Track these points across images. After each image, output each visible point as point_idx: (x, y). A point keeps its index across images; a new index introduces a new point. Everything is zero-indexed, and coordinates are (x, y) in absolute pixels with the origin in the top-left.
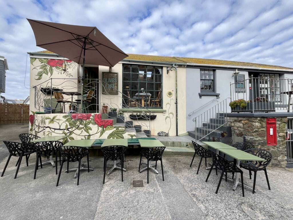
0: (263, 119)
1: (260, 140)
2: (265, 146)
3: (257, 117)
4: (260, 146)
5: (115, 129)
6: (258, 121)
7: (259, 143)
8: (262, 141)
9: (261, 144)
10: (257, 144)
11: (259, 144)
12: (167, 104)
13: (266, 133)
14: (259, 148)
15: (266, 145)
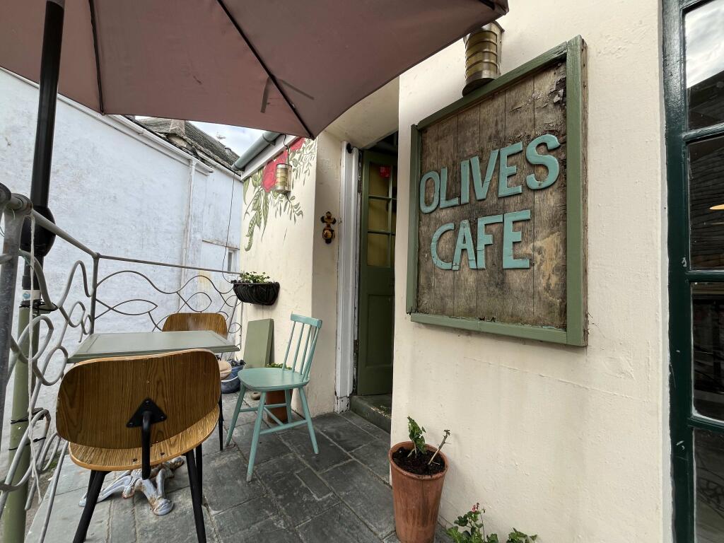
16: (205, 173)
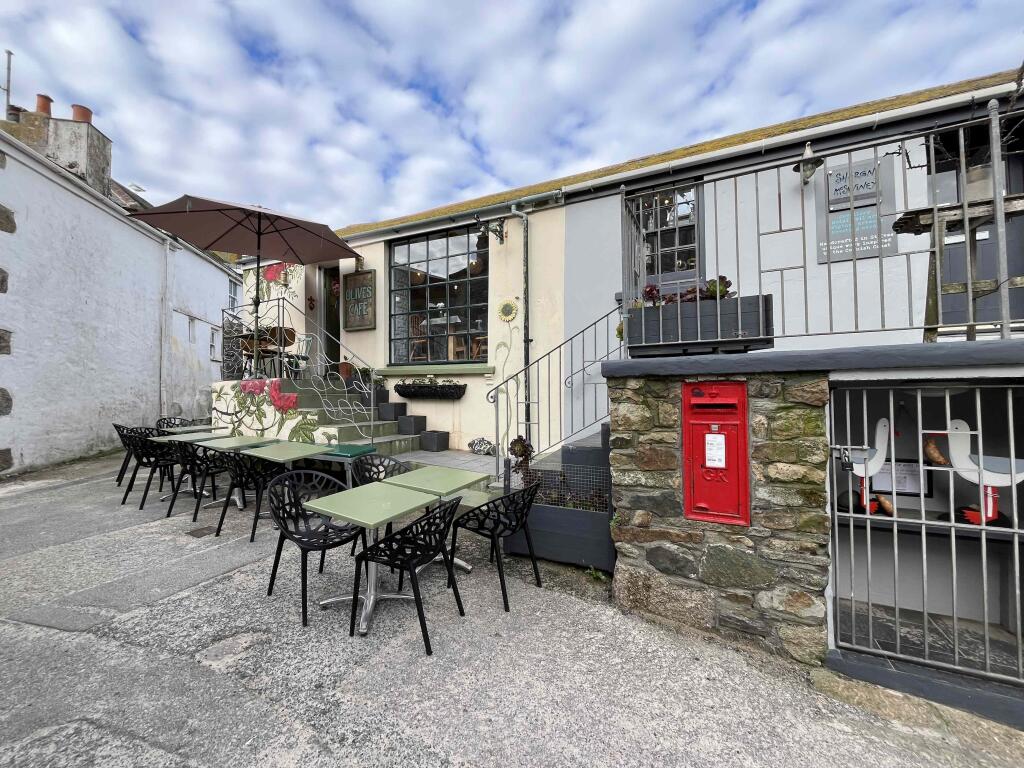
0: (657, 387)
1: (641, 485)
2: (672, 520)
3: (626, 378)
4: (639, 512)
5: (300, 417)
6: (629, 393)
7: (639, 497)
8: (657, 493)
9: (647, 503)
10: (623, 503)
11: (637, 503)
12: (499, 346)
13: (678, 454)
14: (637, 520)
15: (677, 515)
16: (173, 248)
